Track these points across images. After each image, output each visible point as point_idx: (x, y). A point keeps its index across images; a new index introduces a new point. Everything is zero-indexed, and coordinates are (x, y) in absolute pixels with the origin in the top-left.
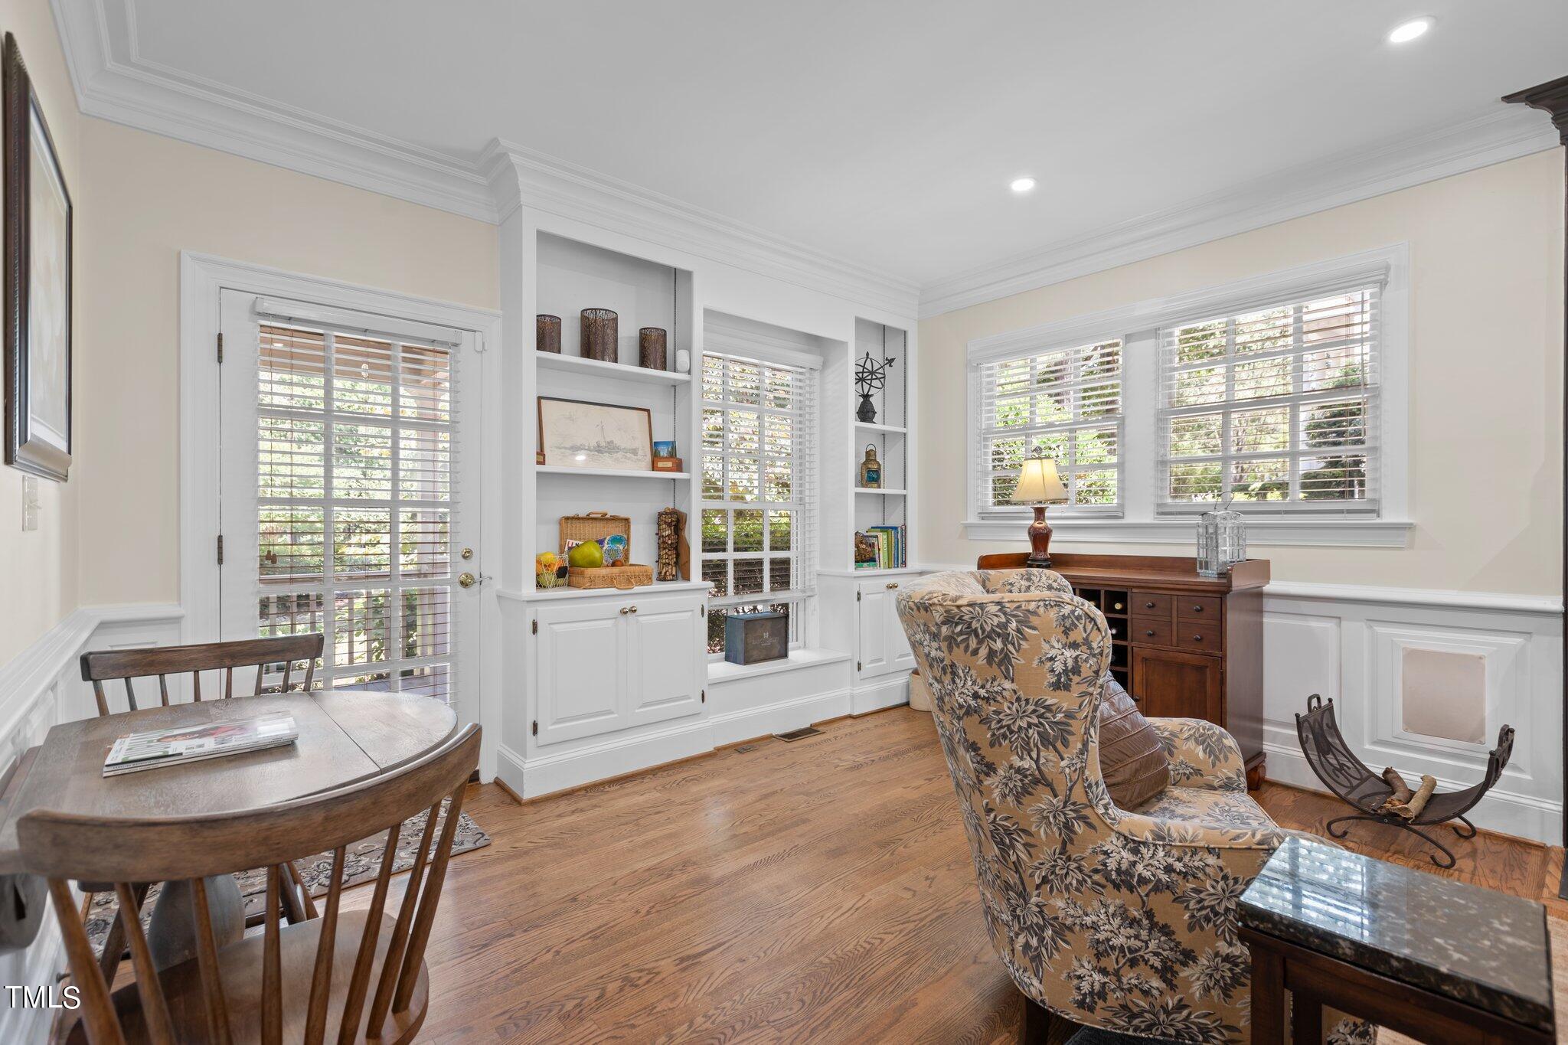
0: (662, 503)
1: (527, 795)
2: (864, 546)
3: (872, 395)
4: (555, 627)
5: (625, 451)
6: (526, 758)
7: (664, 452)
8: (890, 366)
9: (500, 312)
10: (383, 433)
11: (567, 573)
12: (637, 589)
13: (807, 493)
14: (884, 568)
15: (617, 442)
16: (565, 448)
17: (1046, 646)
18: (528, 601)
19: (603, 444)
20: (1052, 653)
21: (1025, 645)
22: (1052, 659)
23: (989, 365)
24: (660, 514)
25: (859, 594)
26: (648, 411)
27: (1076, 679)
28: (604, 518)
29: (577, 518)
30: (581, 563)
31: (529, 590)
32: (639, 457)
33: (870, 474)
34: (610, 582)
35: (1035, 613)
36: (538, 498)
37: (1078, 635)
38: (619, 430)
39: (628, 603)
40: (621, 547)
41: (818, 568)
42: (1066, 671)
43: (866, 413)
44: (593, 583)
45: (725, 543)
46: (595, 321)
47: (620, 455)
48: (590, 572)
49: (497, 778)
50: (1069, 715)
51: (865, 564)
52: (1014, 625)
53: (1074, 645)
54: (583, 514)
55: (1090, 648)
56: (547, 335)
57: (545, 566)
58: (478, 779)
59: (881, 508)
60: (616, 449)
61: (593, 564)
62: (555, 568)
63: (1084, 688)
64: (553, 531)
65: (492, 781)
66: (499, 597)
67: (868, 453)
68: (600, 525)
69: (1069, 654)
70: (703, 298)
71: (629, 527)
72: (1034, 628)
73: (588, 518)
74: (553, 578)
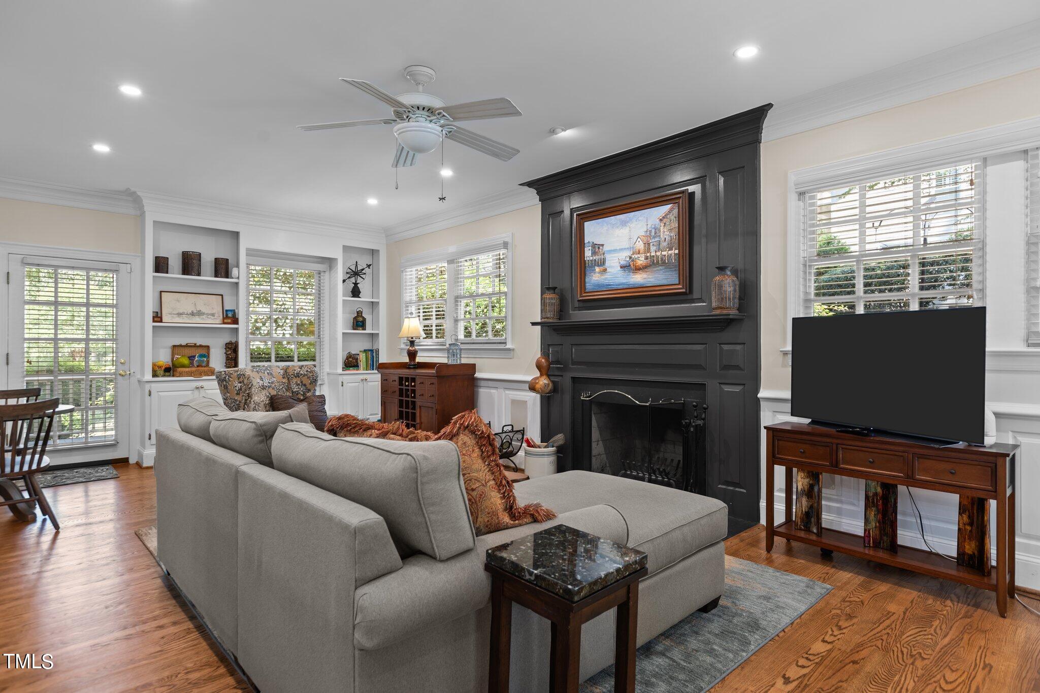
0: (227, 338)
1: (145, 465)
2: (351, 359)
3: (358, 283)
4: (160, 393)
5: (208, 314)
6: (145, 449)
7: (230, 315)
8: (369, 268)
9: (140, 255)
10: (82, 310)
11: (169, 371)
12: (205, 378)
13: (321, 330)
14: (363, 370)
15: (204, 310)
16: (174, 314)
17: (234, 383)
18: (146, 382)
19: (195, 312)
20: (236, 385)
21: (230, 383)
22: (236, 387)
23: (411, 270)
24: (226, 344)
25: (342, 383)
26: (222, 295)
27: (241, 392)
28: (195, 346)
29: (181, 346)
30: (178, 366)
31: (148, 376)
32: (215, 317)
33: (359, 322)
34: (190, 374)
35: (232, 374)
36: (153, 337)
37: (241, 380)
38: (205, 305)
39: (199, 384)
40: (205, 359)
41: (328, 370)
42: (239, 390)
43: (356, 292)
44: (181, 375)
45: (293, 357)
46: (187, 257)
47: (204, 317)
48: (180, 370)
49: (137, 461)
50: (240, 402)
51: (351, 368)
52: (227, 377)
53: (240, 383)
54: (184, 343)
55: (244, 383)
56: (161, 265)
57: (158, 367)
58: (128, 462)
59: (371, 340)
60: (203, 314)
61: (183, 366)
62: (164, 368)
63: (243, 394)
64: (169, 352)
65: (135, 462)
66: (139, 381)
67: (358, 312)
68: (194, 349)
69: (239, 385)
70: (244, 244)
71: (209, 350)
72: (231, 378)
73: (187, 346)
74: (162, 373)
